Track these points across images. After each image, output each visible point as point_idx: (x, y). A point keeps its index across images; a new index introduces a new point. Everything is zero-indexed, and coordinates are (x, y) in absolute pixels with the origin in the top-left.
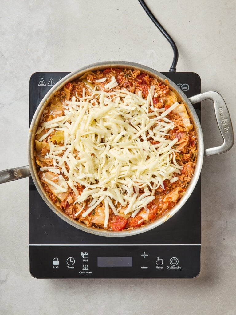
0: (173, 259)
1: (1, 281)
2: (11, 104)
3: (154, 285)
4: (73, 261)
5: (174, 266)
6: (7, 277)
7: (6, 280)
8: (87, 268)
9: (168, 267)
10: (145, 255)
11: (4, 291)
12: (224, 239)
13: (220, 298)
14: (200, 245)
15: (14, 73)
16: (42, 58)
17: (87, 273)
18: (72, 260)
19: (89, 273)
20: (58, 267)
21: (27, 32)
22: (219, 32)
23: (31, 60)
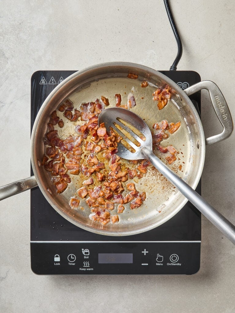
0: (173, 255)
1: (1, 278)
2: (12, 103)
3: (152, 282)
4: (74, 258)
5: (174, 263)
6: (7, 274)
7: (5, 277)
8: (88, 264)
9: (168, 264)
10: (145, 252)
11: (4, 288)
12: (222, 238)
13: (218, 297)
14: (200, 242)
15: (15, 73)
16: (43, 57)
17: (87, 269)
18: (73, 256)
19: (90, 269)
20: (59, 264)
21: (29, 31)
22: (219, 33)
23: (32, 60)
